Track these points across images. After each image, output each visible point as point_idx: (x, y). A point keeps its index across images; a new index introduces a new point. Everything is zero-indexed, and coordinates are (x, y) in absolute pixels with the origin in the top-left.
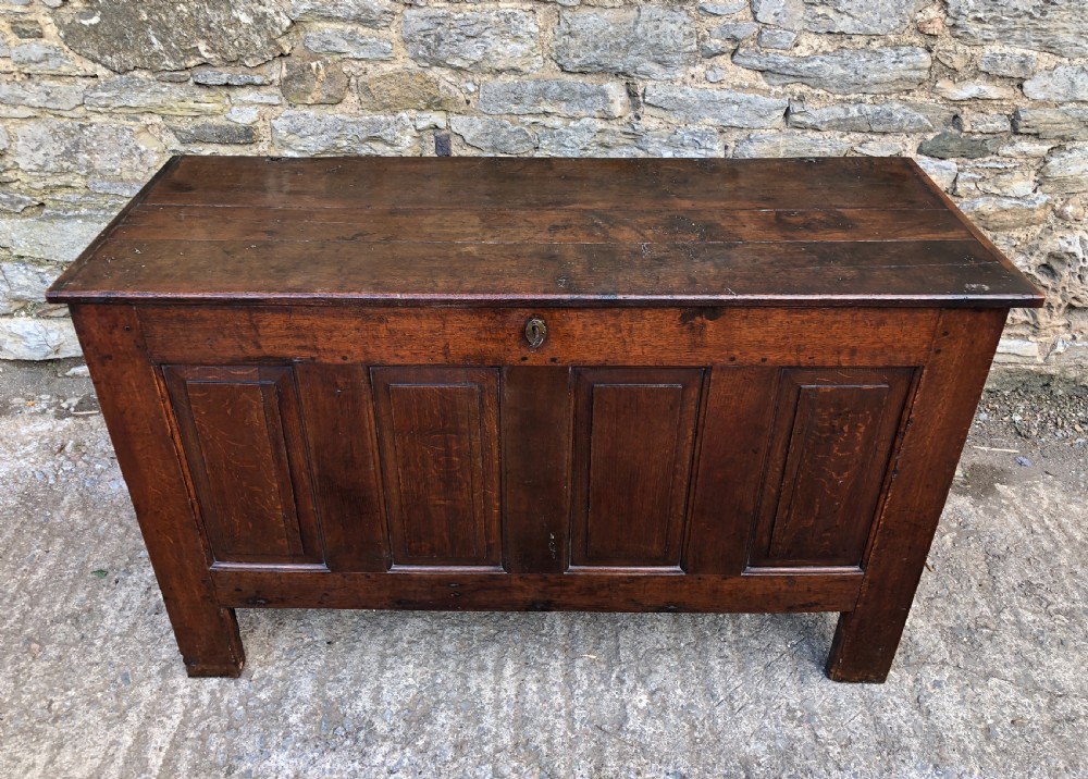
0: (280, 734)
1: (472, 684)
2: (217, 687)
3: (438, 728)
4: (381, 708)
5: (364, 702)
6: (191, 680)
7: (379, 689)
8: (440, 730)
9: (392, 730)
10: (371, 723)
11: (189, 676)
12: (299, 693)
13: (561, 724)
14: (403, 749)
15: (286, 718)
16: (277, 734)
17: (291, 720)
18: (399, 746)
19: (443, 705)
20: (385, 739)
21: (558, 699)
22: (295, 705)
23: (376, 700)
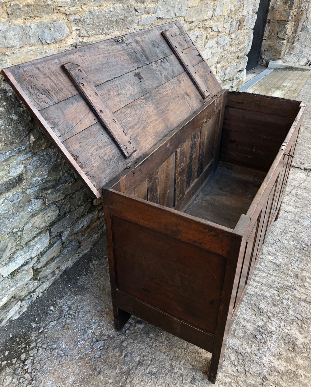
0: (254, 357)
1: (251, 293)
2: (223, 374)
3: (266, 308)
4: (252, 321)
5: (249, 325)
6: (216, 383)
7: (243, 318)
8: (267, 307)
9: (263, 321)
10: (258, 326)
11: (214, 383)
12: (238, 345)
13: (273, 278)
14: (271, 320)
15: (247, 353)
16: (253, 358)
17: (249, 351)
18: (270, 321)
19: (257, 303)
20: (265, 324)
21: (264, 275)
22: (242, 348)
23: (248, 321)
